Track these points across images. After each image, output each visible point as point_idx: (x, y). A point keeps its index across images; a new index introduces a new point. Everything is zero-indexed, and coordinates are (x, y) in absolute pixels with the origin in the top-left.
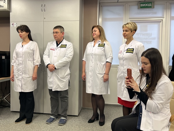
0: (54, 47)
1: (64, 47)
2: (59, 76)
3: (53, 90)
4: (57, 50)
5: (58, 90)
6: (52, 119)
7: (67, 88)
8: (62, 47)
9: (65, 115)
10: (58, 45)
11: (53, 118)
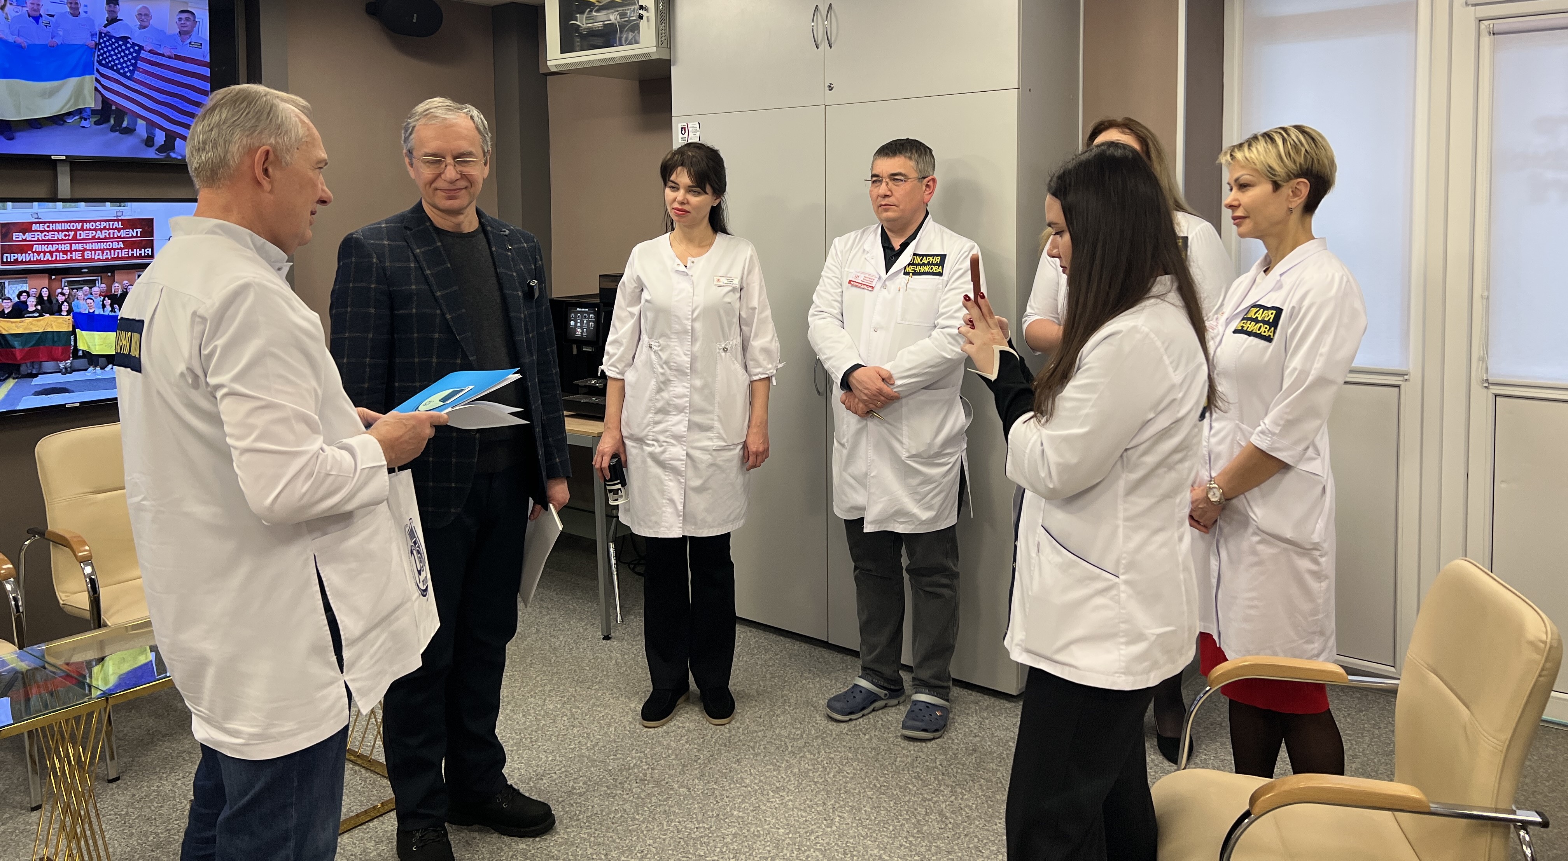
0: (870, 270)
1: (926, 269)
2: (901, 442)
3: (868, 529)
4: (884, 286)
5: (900, 529)
6: (859, 698)
7: (950, 520)
8: (918, 269)
9: (936, 677)
10: (891, 255)
11: (869, 692)
